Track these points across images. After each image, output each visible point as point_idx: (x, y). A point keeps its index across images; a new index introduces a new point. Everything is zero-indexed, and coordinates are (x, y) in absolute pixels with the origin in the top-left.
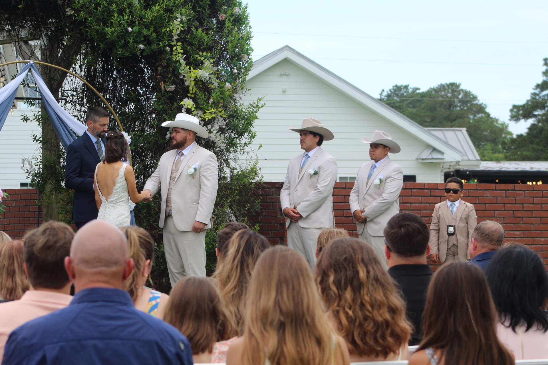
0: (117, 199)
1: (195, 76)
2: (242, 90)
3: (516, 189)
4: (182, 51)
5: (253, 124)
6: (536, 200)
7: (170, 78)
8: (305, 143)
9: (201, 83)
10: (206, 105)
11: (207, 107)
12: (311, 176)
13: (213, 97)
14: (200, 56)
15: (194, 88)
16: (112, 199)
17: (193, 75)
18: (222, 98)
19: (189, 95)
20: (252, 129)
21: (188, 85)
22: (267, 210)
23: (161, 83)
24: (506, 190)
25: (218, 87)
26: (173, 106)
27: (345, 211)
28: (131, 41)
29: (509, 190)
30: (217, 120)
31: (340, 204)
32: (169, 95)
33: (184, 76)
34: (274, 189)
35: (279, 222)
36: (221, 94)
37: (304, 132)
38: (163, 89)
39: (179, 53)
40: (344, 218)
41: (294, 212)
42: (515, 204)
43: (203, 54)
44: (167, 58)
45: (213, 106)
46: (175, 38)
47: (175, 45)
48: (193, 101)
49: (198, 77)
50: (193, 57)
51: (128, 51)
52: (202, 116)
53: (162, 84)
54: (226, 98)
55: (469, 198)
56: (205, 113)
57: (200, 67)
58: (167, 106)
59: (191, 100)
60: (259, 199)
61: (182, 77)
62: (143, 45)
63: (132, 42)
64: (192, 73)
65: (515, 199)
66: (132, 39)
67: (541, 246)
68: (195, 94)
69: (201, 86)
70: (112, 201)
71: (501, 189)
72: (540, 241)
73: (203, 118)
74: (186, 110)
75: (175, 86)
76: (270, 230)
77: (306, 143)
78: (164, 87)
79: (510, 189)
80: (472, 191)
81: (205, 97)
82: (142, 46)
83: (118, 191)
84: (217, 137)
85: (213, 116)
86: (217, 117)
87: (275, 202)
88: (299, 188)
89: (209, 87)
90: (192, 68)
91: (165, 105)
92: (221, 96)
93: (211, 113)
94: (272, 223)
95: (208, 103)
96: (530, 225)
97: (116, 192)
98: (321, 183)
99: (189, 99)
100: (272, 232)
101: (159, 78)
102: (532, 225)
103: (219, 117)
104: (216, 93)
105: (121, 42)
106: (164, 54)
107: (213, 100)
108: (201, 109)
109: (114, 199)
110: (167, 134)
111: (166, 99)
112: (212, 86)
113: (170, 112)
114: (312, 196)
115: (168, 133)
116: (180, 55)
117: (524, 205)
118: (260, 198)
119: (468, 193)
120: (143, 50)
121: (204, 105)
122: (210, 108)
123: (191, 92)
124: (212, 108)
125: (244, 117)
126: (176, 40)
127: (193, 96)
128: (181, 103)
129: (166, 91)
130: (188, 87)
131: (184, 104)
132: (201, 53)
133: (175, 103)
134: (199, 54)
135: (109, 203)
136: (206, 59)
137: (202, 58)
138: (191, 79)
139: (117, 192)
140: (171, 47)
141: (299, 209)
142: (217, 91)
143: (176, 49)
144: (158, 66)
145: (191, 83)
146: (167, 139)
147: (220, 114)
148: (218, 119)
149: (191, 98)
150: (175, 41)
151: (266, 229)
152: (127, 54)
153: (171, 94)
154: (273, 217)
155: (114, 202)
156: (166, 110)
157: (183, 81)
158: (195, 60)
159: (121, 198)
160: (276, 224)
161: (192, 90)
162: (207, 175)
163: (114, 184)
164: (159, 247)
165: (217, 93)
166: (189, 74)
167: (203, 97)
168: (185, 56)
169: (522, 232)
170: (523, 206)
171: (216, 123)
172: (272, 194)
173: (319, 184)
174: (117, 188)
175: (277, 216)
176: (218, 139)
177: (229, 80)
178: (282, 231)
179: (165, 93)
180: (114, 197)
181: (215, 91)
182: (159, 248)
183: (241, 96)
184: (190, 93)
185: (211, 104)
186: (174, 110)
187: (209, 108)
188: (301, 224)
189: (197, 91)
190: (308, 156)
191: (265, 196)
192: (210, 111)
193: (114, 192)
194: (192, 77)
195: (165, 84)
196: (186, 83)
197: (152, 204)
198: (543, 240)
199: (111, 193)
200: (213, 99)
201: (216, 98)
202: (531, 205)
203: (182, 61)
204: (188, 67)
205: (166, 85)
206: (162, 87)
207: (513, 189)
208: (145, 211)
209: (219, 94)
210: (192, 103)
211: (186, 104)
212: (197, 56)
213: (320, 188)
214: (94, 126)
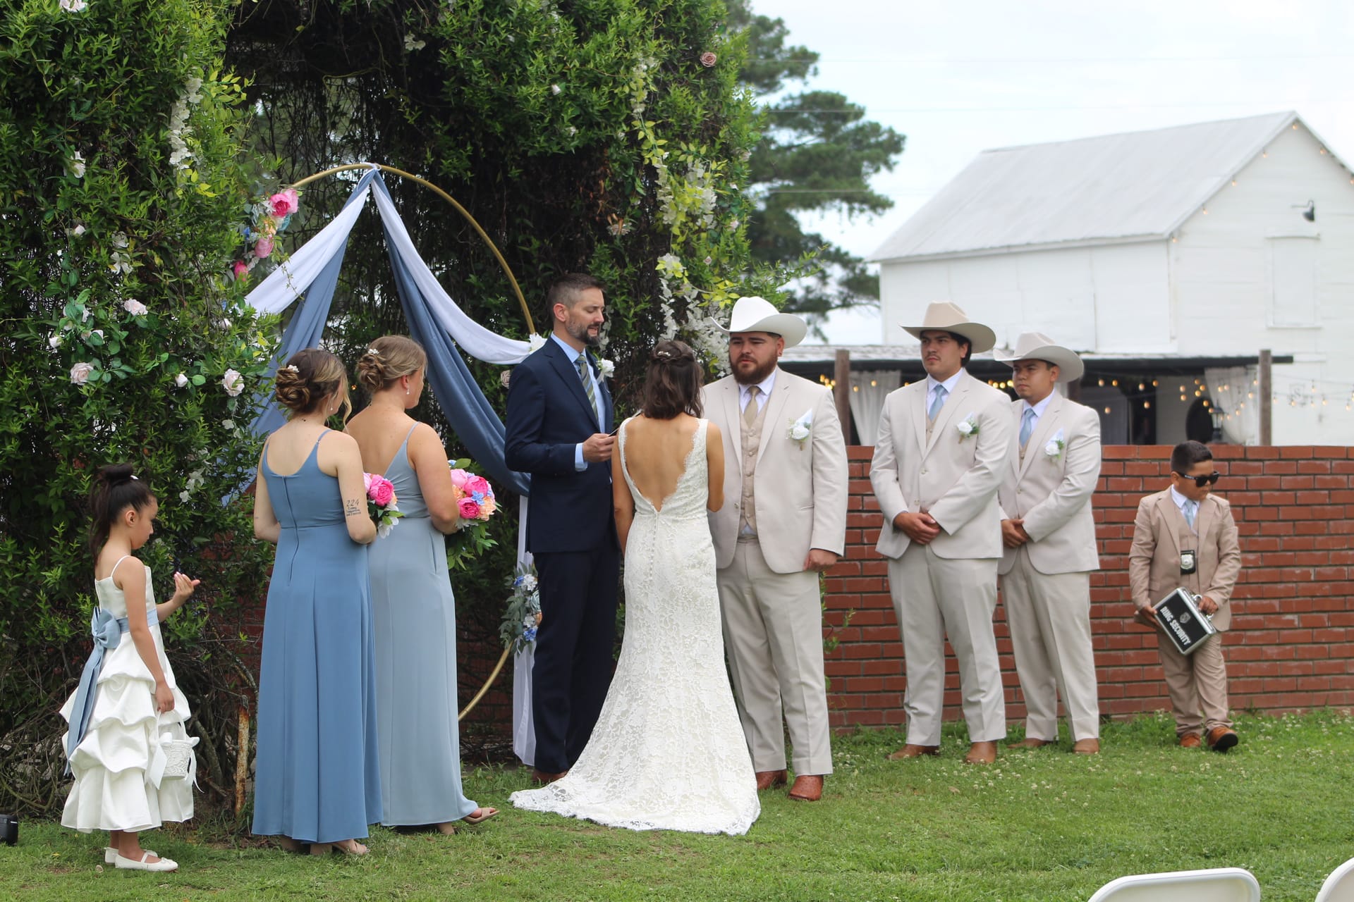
0: (686, 504)
3: (1249, 456)
4: (663, 142)
6: (1286, 481)
8: (939, 359)
12: (963, 437)
14: (684, 153)
15: (685, 231)
16: (672, 503)
19: (673, 246)
21: (670, 223)
23: (612, 217)
24: (1228, 460)
26: (624, 271)
28: (567, 118)
29: (1234, 460)
37: (937, 335)
39: (655, 146)
41: (926, 522)
42: (1247, 490)
43: (689, 149)
46: (640, 109)
47: (640, 129)
48: (683, 261)
52: (706, 297)
55: (1161, 479)
56: (711, 289)
59: (679, 259)
61: (639, 202)
62: (574, 125)
65: (1247, 481)
66: (569, 112)
67: (1294, 585)
70: (674, 509)
71: (1221, 457)
72: (1293, 573)
74: (669, 283)
75: (631, 223)
77: (943, 359)
79: (1237, 456)
82: (574, 129)
83: (690, 483)
88: (931, 464)
93: (727, 291)
96: (1273, 538)
97: (685, 487)
98: (986, 453)
99: (675, 256)
101: (602, 205)
102: (1278, 539)
106: (611, 147)
107: (713, 259)
109: (681, 503)
114: (968, 482)
116: (657, 151)
117: (1264, 493)
123: (677, 240)
126: (644, 114)
127: (681, 249)
128: (657, 267)
130: (670, 226)
131: (665, 270)
132: (683, 146)
134: (681, 149)
135: (663, 514)
136: (696, 161)
137: (690, 159)
138: (679, 209)
139: (689, 487)
141: (936, 514)
143: (646, 137)
144: (601, 177)
145: (677, 219)
149: (679, 254)
150: (639, 118)
152: (555, 149)
155: (680, 511)
157: (656, 213)
159: (696, 500)
161: (681, 235)
162: (829, 442)
163: (682, 468)
166: (676, 198)
168: (667, 153)
169: (1259, 554)
170: (1261, 495)
173: (981, 454)
174: (689, 477)
177: (734, 210)
180: (680, 499)
184: (675, 243)
185: (710, 267)
188: (940, 549)
190: (942, 390)
193: (681, 486)
194: (681, 205)
196: (661, 218)
198: (1298, 571)
199: (674, 490)
200: (711, 256)
201: (721, 253)
202: (1277, 493)
203: (662, 166)
207: (1243, 457)
210: (681, 268)
211: (669, 269)
212: (677, 153)
213: (988, 466)
214: (572, 315)
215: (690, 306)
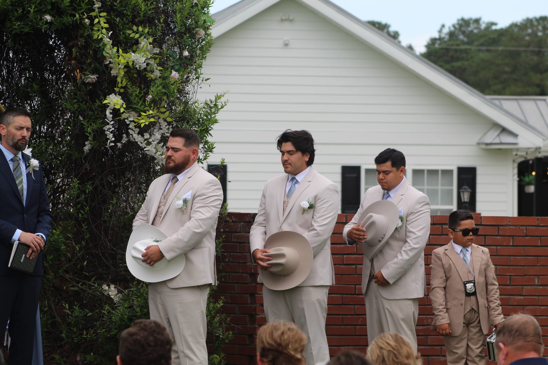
1: (125, 61)
2: (197, 80)
4: (106, 26)
5: (210, 130)
7: (90, 64)
9: (136, 71)
10: (142, 104)
11: (143, 107)
12: (304, 211)
13: (152, 91)
14: (134, 32)
15: (124, 80)
17: (122, 61)
18: (165, 93)
19: (116, 89)
20: (209, 139)
21: (115, 75)
22: (231, 254)
23: (77, 71)
25: (160, 77)
26: (94, 104)
27: (345, 256)
28: (32, 11)
30: (158, 125)
31: (338, 246)
32: (88, 89)
33: (110, 63)
34: (242, 224)
35: (249, 272)
36: (164, 87)
38: (79, 81)
39: (102, 28)
40: (343, 266)
43: (138, 30)
44: (86, 34)
45: (153, 105)
46: (97, 5)
47: (96, 17)
48: (123, 99)
49: (130, 64)
50: (124, 33)
51: (27, 24)
52: (136, 120)
53: (77, 74)
54: (171, 94)
55: (528, 238)
56: (140, 115)
57: (135, 47)
58: (85, 104)
59: (120, 97)
60: (221, 239)
61: (108, 62)
62: (50, 15)
63: (34, 12)
64: (121, 58)
66: (33, 7)
68: (125, 88)
69: (135, 75)
73: (136, 124)
74: (111, 111)
75: (98, 76)
76: (236, 283)
78: (81, 78)
80: (531, 228)
81: (140, 93)
82: (48, 18)
84: (159, 150)
85: (152, 120)
86: (158, 121)
87: (244, 243)
89: (147, 77)
90: (120, 50)
91: (82, 103)
92: (164, 90)
93: (149, 117)
94: (240, 273)
95: (145, 101)
99: (117, 95)
100: (240, 285)
101: (74, 64)
103: (161, 121)
104: (156, 86)
105: (17, 11)
106: (81, 29)
107: (153, 97)
108: (135, 110)
110: (85, 145)
111: (84, 95)
112: (152, 76)
113: (91, 113)
115: (86, 143)
116: (104, 31)
118: (222, 237)
119: (525, 231)
120: (51, 23)
121: (139, 105)
122: (148, 108)
123: (120, 85)
124: (150, 108)
125: (199, 121)
126: (99, 8)
127: (122, 91)
128: (105, 102)
129: (83, 83)
130: (116, 77)
131: (109, 103)
132: (135, 28)
133: (97, 101)
134: (132, 30)
136: (142, 37)
137: (137, 36)
138: (120, 66)
140: (92, 19)
142: (158, 82)
143: (99, 22)
144: (73, 47)
145: (119, 72)
146: (85, 153)
147: (162, 116)
148: (160, 123)
149: (120, 94)
150: (97, 10)
151: (231, 281)
152: (27, 30)
153: (91, 87)
154: (240, 264)
156: (85, 110)
157: (108, 69)
158: (127, 37)
160: (245, 275)
161: (121, 83)
164: (72, 310)
165: (158, 87)
166: (117, 60)
167: (137, 93)
168: (111, 32)
171: (156, 130)
172: (239, 231)
173: (315, 221)
175: (246, 263)
176: (159, 153)
177: (177, 67)
178: (254, 284)
179: (83, 86)
181: (156, 83)
182: (72, 312)
183: (196, 88)
184: (118, 87)
185: (150, 102)
186: (96, 110)
187: (146, 109)
189: (129, 83)
190: (295, 181)
191: (230, 234)
192: (148, 113)
194: (120, 64)
195: (81, 73)
196: (112, 72)
197: (62, 248)
200: (152, 95)
201: (157, 93)
203: (107, 40)
204: (115, 49)
205: (84, 74)
206: (78, 77)
208: (51, 257)
209: (160, 88)
210: (121, 101)
211: (111, 103)
212: (129, 32)
213: (317, 228)
214: (8, 131)
215: (131, 126)
